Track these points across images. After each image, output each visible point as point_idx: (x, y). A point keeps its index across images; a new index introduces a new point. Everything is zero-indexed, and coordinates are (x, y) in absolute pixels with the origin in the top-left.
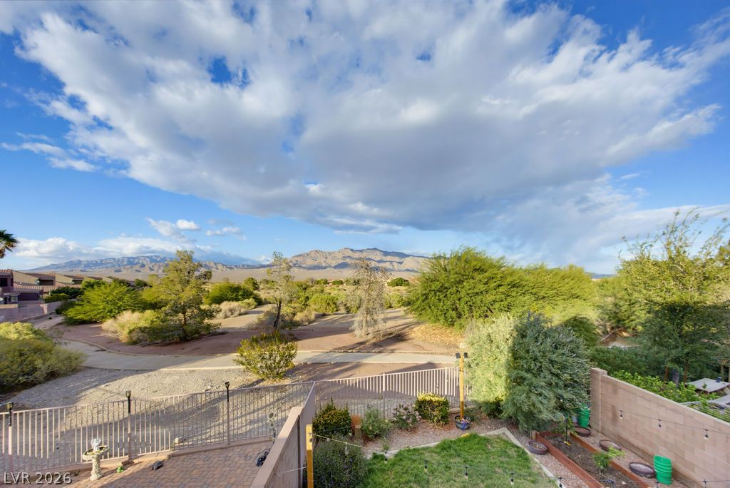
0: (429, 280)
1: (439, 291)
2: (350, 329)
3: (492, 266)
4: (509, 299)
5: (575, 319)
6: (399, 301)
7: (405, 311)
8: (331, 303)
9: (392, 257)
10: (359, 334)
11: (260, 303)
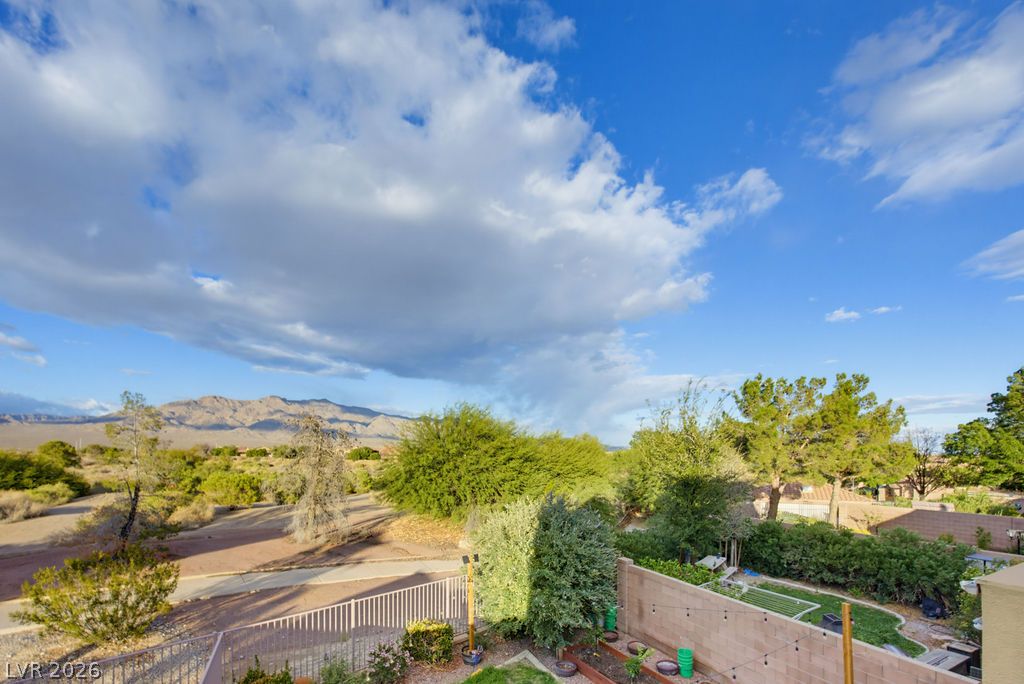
0: (413, 451)
1: (429, 467)
2: (285, 530)
3: (501, 432)
4: (522, 477)
5: (593, 500)
6: (366, 483)
7: (377, 497)
8: (247, 488)
9: (353, 415)
10: (302, 537)
11: (82, 491)
